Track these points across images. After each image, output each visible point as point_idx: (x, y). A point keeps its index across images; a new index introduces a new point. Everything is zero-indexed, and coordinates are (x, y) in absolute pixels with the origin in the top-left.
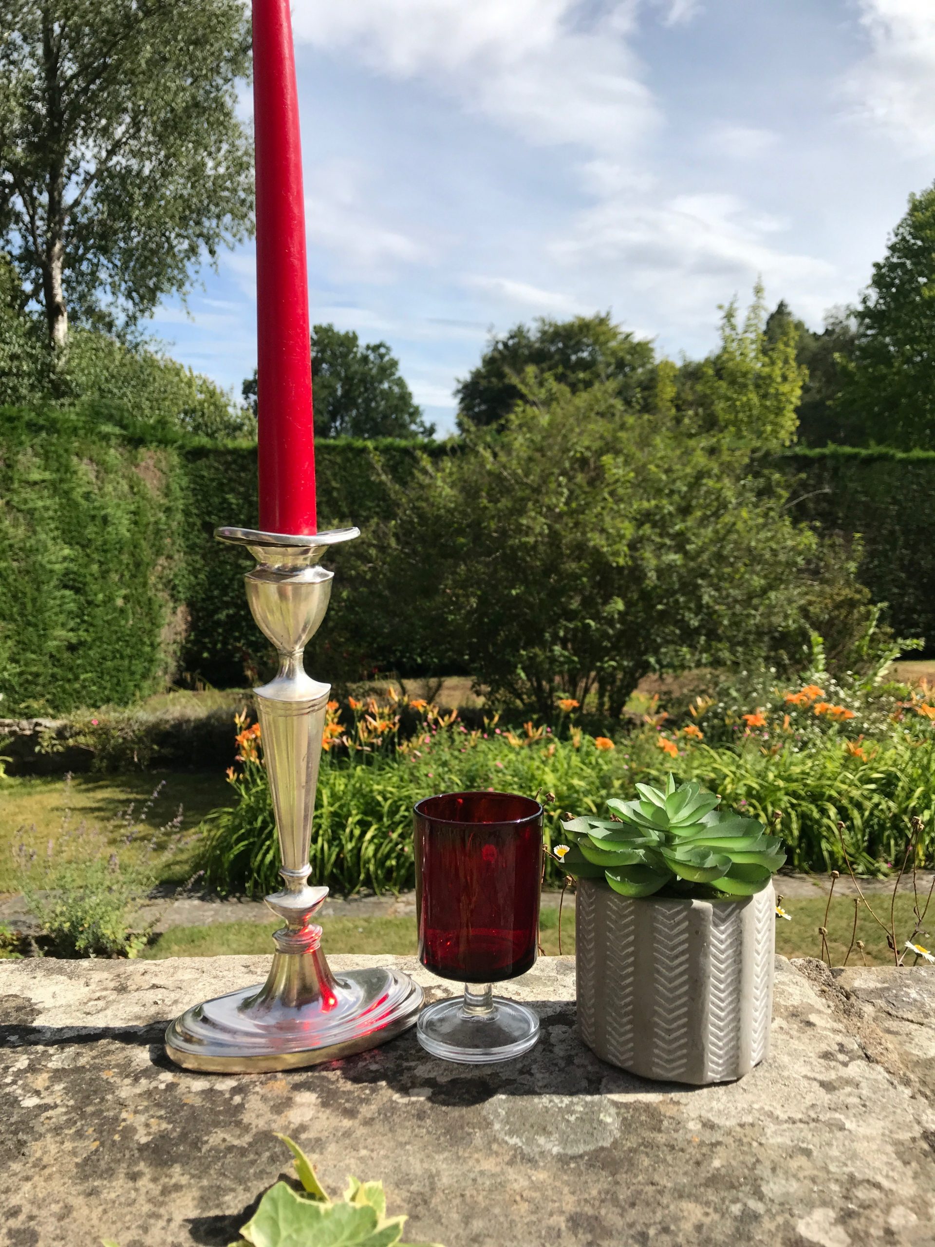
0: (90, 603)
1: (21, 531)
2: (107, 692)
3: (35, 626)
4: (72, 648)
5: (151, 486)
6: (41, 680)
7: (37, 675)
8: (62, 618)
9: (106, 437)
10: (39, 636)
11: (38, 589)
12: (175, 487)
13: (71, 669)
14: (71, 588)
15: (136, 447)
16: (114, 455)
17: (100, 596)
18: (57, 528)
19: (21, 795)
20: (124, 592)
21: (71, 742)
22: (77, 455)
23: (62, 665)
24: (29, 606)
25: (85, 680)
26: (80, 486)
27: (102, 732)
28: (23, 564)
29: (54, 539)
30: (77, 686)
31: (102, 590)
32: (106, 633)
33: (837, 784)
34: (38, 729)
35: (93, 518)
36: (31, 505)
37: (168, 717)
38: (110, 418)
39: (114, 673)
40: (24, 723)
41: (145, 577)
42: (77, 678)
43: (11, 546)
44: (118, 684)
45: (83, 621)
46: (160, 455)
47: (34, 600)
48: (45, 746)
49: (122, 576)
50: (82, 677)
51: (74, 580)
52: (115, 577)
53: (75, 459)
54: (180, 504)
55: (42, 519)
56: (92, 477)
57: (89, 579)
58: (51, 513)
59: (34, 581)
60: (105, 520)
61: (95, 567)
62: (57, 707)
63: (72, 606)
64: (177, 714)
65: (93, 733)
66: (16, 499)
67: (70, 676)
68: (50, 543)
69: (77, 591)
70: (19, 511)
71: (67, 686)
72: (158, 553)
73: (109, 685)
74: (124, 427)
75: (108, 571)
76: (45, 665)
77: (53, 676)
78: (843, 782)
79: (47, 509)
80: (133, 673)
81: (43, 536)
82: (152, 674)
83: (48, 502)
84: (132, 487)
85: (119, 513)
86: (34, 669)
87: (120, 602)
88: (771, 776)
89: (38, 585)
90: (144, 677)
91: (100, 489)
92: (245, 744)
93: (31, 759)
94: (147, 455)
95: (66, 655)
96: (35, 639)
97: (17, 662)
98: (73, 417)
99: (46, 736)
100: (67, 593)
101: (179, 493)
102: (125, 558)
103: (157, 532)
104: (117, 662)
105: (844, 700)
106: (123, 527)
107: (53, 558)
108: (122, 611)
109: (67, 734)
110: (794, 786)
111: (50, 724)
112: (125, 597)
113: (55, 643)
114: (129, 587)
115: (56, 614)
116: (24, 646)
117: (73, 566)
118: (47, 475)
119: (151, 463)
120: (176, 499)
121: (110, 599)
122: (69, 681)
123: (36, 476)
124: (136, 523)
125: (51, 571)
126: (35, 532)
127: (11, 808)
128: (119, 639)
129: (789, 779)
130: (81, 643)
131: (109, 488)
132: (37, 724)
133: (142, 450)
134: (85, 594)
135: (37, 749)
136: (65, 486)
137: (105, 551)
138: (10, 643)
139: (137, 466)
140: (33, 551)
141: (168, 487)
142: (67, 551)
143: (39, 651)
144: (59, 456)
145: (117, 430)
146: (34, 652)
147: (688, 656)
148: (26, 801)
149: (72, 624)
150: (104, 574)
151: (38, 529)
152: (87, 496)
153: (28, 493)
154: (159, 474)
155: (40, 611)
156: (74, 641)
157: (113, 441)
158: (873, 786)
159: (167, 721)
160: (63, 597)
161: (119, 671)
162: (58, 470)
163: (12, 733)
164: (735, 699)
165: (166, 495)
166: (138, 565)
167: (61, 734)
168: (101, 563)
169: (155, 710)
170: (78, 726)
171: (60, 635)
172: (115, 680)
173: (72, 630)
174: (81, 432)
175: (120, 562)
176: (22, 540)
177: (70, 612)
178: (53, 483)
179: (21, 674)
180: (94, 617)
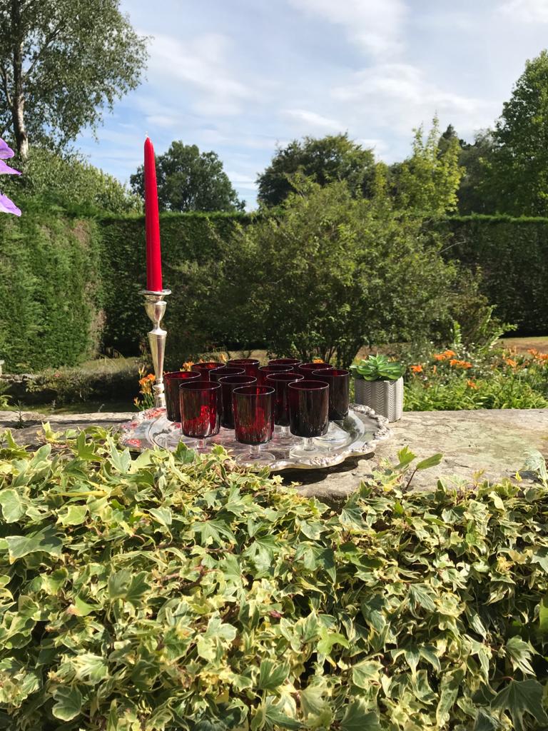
0: (49, 309)
1: (9, 268)
2: (61, 360)
3: (20, 322)
4: (40, 335)
5: (82, 241)
6: (24, 353)
7: (22, 350)
8: (34, 317)
9: (55, 213)
10: (22, 328)
11: (20, 301)
12: (95, 241)
13: (40, 347)
14: (39, 301)
15: (72, 219)
16: (60, 223)
17: (55, 305)
18: (29, 266)
20: (68, 302)
21: (45, 386)
22: (39, 223)
23: (35, 344)
24: (16, 311)
25: (48, 353)
26: (41, 242)
27: (61, 381)
28: (11, 287)
29: (28, 272)
30: (44, 356)
31: (56, 301)
32: (59, 326)
33: (462, 402)
34: (25, 379)
35: (50, 260)
36: (13, 253)
37: (98, 372)
38: (56, 201)
39: (65, 349)
40: (17, 377)
41: (80, 293)
42: (44, 352)
43: (4, 277)
44: (67, 355)
45: (46, 320)
46: (86, 223)
47: (18, 308)
48: (31, 388)
49: (67, 293)
50: (47, 351)
51: (40, 296)
52: (63, 294)
53: (38, 226)
54: (98, 251)
55: (21, 261)
56: (48, 236)
57: (48, 295)
58: (25, 257)
59: (18, 296)
60: (56, 261)
61: (51, 288)
62: (35, 368)
63: (40, 311)
64: (102, 371)
65: (56, 381)
66: (5, 249)
67: (40, 350)
68: (25, 274)
69: (42, 302)
70: (7, 256)
71: (39, 356)
72: (87, 280)
73: (62, 356)
74: (65, 207)
75: (59, 291)
76: (26, 344)
77: (30, 350)
78: (465, 402)
79: (23, 255)
80: (75, 349)
81: (22, 271)
82: (86, 349)
83: (24, 251)
84: (70, 242)
85: (64, 257)
86: (20, 347)
87: (66, 308)
88: (426, 398)
89: (20, 299)
90: (81, 351)
91: (53, 243)
92: (144, 385)
93: (24, 395)
94: (79, 223)
95: (37, 339)
96: (19, 330)
97: (10, 342)
98: (35, 201)
99: (30, 383)
100: (37, 303)
101: (97, 245)
102: (68, 283)
103: (86, 268)
104: (67, 342)
105: (470, 358)
106: (66, 265)
107: (28, 283)
108: (68, 313)
109: (42, 382)
110: (438, 404)
111: (32, 377)
112: (69, 306)
113: (31, 332)
114: (71, 299)
115: (31, 315)
116: (14, 334)
117: (39, 288)
118: (22, 236)
119: (81, 227)
120: (96, 248)
121: (61, 306)
122: (39, 353)
123: (16, 236)
124: (73, 263)
125: (27, 291)
126: (17, 269)
128: (66, 330)
129: (436, 400)
130: (46, 332)
131: (58, 242)
132: (24, 377)
133: (76, 220)
134: (47, 304)
135: (27, 390)
136: (33, 242)
137: (57, 279)
138: (5, 332)
139: (73, 229)
140: (16, 279)
141: (91, 241)
142: (35, 280)
143: (22, 336)
144: (29, 224)
145: (61, 209)
146: (19, 337)
147: (385, 336)
149: (40, 321)
150: (57, 292)
151: (19, 266)
152: (45, 247)
153: (12, 246)
154: (86, 234)
155: (22, 314)
156: (41, 330)
157: (59, 215)
158: (481, 404)
159: (98, 375)
160: (34, 306)
161: (67, 347)
162: (28, 232)
163: (11, 382)
164: (410, 358)
165: (90, 246)
166: (76, 287)
167: (38, 382)
168: (55, 286)
169: (90, 369)
170: (48, 378)
171: (33, 328)
172: (65, 353)
173: (40, 324)
174: (41, 210)
175: (66, 285)
176: (10, 273)
177: (38, 315)
178: (26, 240)
179: (12, 349)
180: (52, 317)
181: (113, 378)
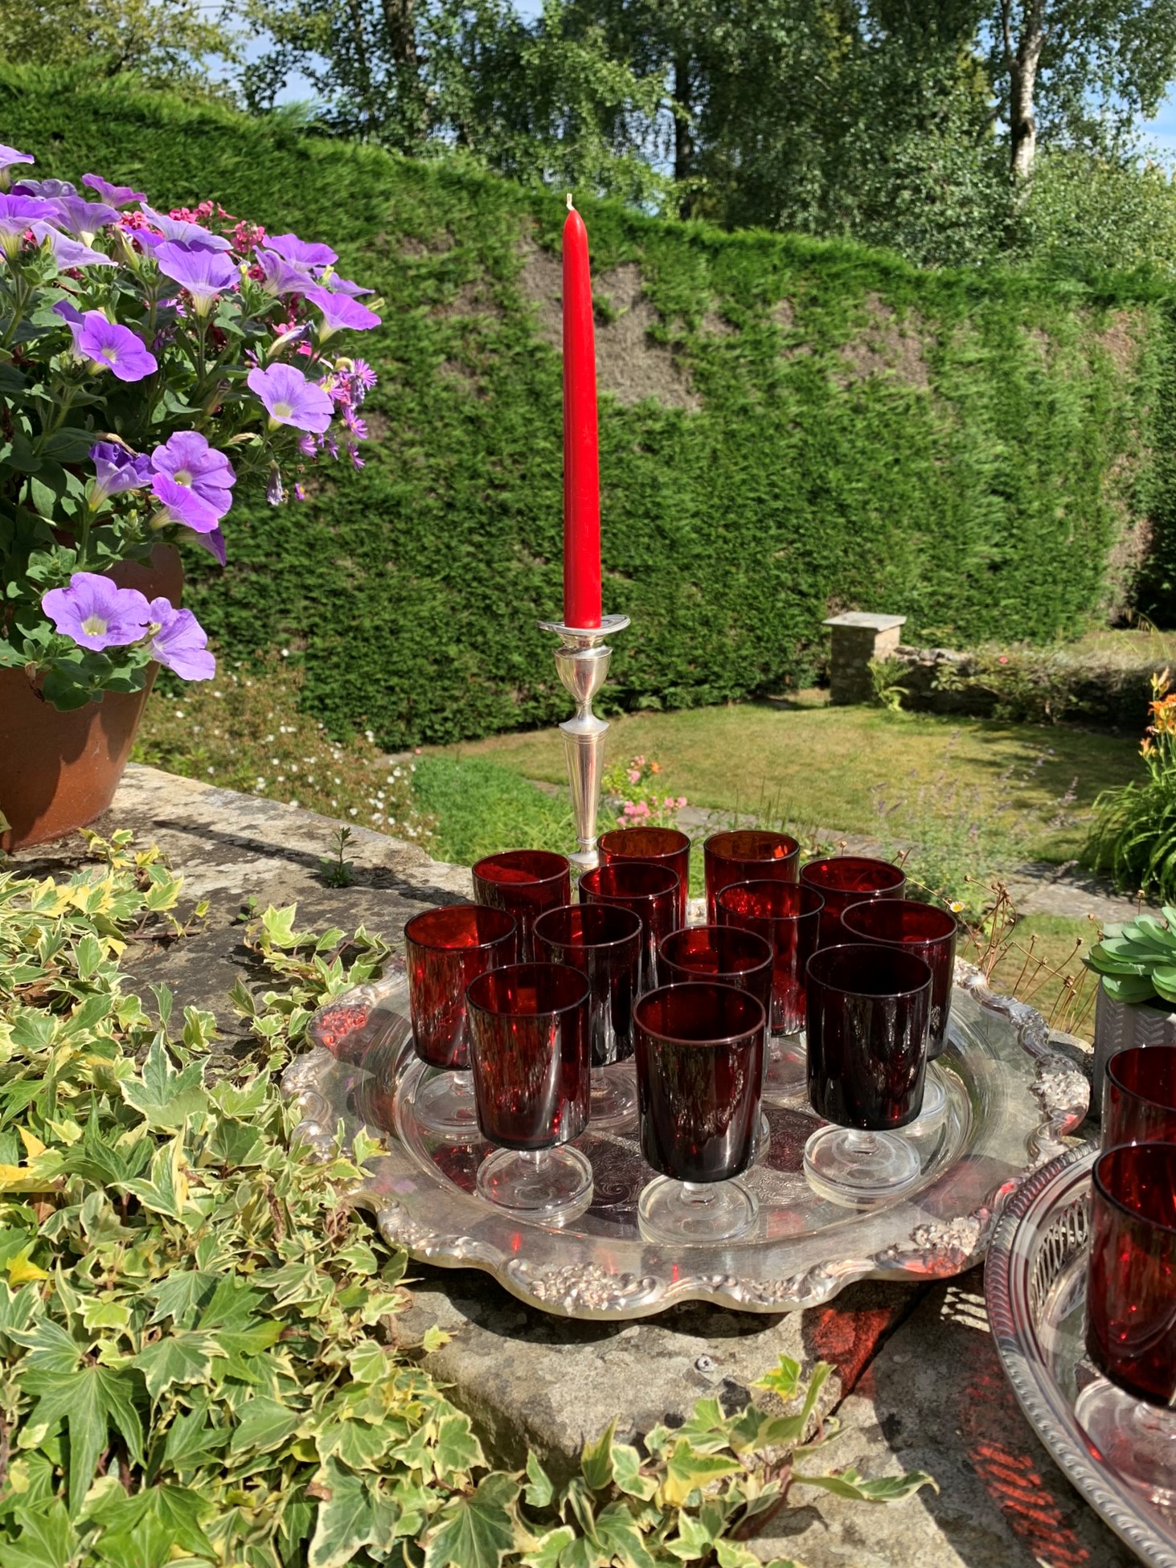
0: (1021, 513)
1: (948, 424)
2: (1032, 624)
3: (954, 538)
4: (994, 567)
5: (1119, 361)
6: (954, 603)
7: (951, 597)
8: (986, 530)
9: (1064, 298)
10: (958, 551)
11: (961, 495)
12: (1151, 359)
13: (990, 593)
14: (1002, 494)
15: (1104, 308)
16: (1073, 321)
17: (1036, 505)
18: (991, 420)
19: (911, 734)
20: (1066, 500)
21: (972, 680)
22: (1025, 324)
23: (981, 587)
24: (949, 514)
25: (1006, 607)
26: (1024, 364)
27: (1011, 673)
28: (947, 464)
29: (986, 432)
30: (996, 613)
31: (1039, 497)
32: (1038, 550)
34: (940, 660)
35: (1037, 404)
36: (962, 391)
37: (1094, 663)
38: (1074, 270)
39: (1043, 601)
40: (926, 652)
41: (1096, 480)
42: (996, 604)
43: (935, 442)
44: (1046, 615)
45: (1012, 535)
46: (1136, 316)
47: (955, 507)
48: (942, 683)
49: (1067, 479)
50: (1003, 603)
51: (1006, 484)
52: (1057, 480)
53: (1022, 330)
54: (1156, 383)
55: (975, 408)
56: (1041, 352)
57: (1023, 483)
58: (985, 400)
59: (957, 484)
60: (1052, 408)
61: (1033, 468)
62: (968, 635)
63: (1000, 516)
64: (1105, 661)
65: (1000, 672)
66: (946, 384)
67: (989, 601)
68: (980, 438)
69: (1008, 497)
70: (949, 399)
71: (984, 612)
72: (1117, 449)
73: (1034, 615)
74: (1090, 282)
75: (1048, 474)
76: (961, 586)
77: (968, 599)
79: (981, 395)
80: (1067, 603)
81: (974, 430)
82: (1091, 606)
83: (983, 387)
84: (1091, 363)
85: (1071, 398)
86: (948, 590)
87: (1059, 513)
89: (962, 488)
90: (1081, 608)
91: (1050, 367)
92: (1162, 714)
93: (929, 694)
94: (1117, 319)
95: (988, 575)
96: (952, 555)
97: (929, 580)
98: (1025, 275)
99: (946, 670)
100: (995, 499)
101: (1156, 368)
102: (1073, 456)
103: (1119, 422)
104: (1048, 587)
106: (1073, 417)
107: (983, 456)
108: (1061, 523)
109: (971, 671)
111: (953, 657)
112: (1067, 507)
113: (975, 560)
114: (1073, 493)
115: (980, 525)
116: (939, 562)
117: (1005, 467)
118: (985, 353)
119: (1121, 327)
120: (1152, 375)
121: (1047, 509)
122: (987, 606)
123: (971, 355)
124: (1092, 410)
125: (979, 473)
126: (964, 425)
127: (898, 745)
128: (1053, 559)
130: (1005, 562)
131: (1061, 365)
132: (940, 655)
133: (1112, 311)
134: (1017, 501)
135: (934, 684)
136: (1006, 366)
137: (1048, 448)
138: (923, 557)
139: (1102, 334)
140: (960, 448)
141: (1141, 360)
142: (1000, 448)
143: (955, 568)
144: (1003, 327)
145: (1081, 287)
146: (949, 570)
148: (915, 741)
149: (997, 538)
150: (1044, 477)
151: (968, 420)
152: (1032, 378)
153: (962, 377)
154: (1131, 342)
155: (961, 521)
156: (998, 559)
157: (1073, 304)
159: (1092, 669)
160: (990, 505)
161: (1049, 598)
162: (999, 346)
163: (912, 663)
165: (1138, 371)
166: (1088, 465)
167: (963, 670)
168: (1041, 463)
169: (1079, 653)
170: (984, 662)
171: (983, 551)
172: (1043, 610)
173: (996, 545)
174: (1033, 294)
175: (1066, 462)
176: (950, 435)
177: (997, 524)
178: (992, 362)
179: (932, 594)
180: (1025, 531)
181: (1127, 681)
